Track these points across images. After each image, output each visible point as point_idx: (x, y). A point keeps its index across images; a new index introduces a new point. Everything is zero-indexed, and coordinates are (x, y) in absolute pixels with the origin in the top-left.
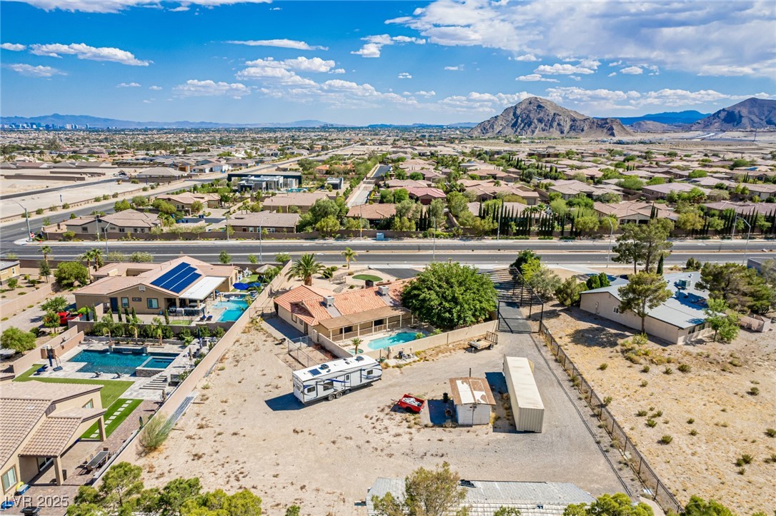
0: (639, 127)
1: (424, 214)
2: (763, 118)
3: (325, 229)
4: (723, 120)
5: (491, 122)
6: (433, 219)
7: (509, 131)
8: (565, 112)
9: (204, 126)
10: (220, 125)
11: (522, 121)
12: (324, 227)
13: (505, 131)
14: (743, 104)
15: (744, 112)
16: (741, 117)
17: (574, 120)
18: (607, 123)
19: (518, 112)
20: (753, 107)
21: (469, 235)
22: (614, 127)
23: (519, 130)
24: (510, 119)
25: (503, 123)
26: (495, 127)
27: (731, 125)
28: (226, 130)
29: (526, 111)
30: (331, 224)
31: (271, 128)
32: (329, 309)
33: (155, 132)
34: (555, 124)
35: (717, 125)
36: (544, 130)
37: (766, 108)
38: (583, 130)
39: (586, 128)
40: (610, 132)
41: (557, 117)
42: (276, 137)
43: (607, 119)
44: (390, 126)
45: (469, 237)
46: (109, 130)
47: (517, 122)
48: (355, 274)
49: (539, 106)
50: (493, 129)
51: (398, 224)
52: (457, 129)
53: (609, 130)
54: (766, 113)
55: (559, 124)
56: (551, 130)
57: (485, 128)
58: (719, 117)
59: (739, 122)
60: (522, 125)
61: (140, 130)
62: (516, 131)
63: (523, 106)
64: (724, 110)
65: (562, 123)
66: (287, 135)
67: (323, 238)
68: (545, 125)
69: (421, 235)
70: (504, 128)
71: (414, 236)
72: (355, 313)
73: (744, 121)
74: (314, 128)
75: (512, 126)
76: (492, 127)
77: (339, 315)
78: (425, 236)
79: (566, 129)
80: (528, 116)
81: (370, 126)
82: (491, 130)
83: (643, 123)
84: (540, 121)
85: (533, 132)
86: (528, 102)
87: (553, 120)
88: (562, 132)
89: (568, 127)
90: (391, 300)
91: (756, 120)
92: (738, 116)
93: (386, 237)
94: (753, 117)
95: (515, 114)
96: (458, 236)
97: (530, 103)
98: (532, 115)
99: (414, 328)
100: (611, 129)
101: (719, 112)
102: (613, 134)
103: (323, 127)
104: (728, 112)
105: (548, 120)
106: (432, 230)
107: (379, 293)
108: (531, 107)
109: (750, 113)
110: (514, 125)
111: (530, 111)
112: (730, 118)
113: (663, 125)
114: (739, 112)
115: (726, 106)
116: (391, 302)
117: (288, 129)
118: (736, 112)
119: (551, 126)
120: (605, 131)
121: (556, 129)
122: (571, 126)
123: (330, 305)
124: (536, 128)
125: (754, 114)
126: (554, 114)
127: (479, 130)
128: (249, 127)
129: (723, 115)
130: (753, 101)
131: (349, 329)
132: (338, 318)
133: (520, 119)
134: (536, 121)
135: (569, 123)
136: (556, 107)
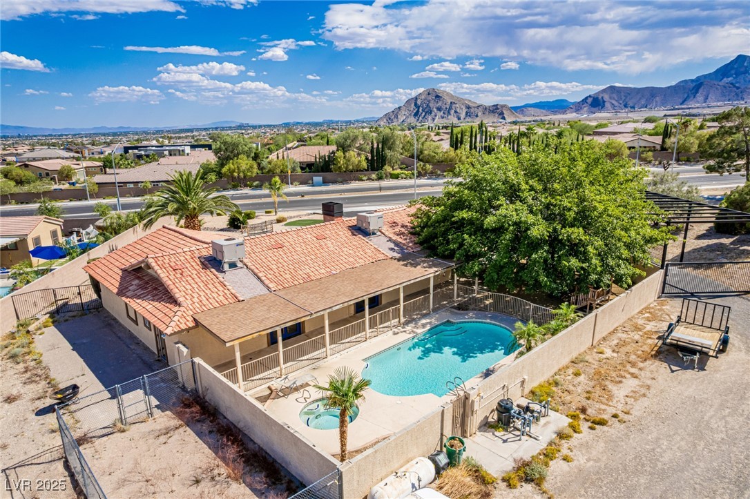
0: (522, 113)
1: (375, 146)
2: (621, 102)
3: (236, 174)
4: (590, 105)
5: (395, 113)
6: (388, 153)
7: (412, 120)
8: (461, 100)
9: (122, 130)
10: (138, 128)
11: (423, 110)
12: (234, 171)
13: (409, 120)
14: (604, 91)
15: (606, 97)
16: (604, 102)
17: (468, 107)
18: (498, 109)
19: (419, 102)
20: (613, 93)
21: (439, 172)
22: (505, 112)
23: (421, 118)
24: (412, 109)
25: (406, 113)
26: (399, 117)
27: (597, 108)
28: (144, 132)
29: (426, 102)
30: (244, 167)
31: (189, 129)
32: (230, 276)
33: (70, 136)
34: (452, 112)
35: (585, 109)
36: (443, 118)
37: (622, 94)
38: (477, 116)
39: (479, 114)
40: (501, 117)
41: (454, 105)
42: (194, 135)
43: (497, 105)
44: (302, 123)
45: (439, 175)
46: (19, 136)
47: (418, 111)
48: (288, 221)
49: (437, 96)
50: (397, 118)
51: (342, 161)
52: (364, 122)
53: (500, 115)
54: (623, 98)
55: (456, 112)
56: (449, 117)
57: (390, 119)
58: (587, 103)
59: (603, 106)
60: (424, 114)
61: (55, 136)
62: (418, 120)
63: (423, 97)
64: (590, 96)
65: (458, 110)
66: (204, 133)
67: (235, 187)
68: (444, 113)
69: (374, 176)
70: (407, 117)
71: (365, 178)
72: (308, 280)
73: (607, 105)
74: (230, 127)
75: (414, 115)
76: (396, 117)
77: (261, 290)
78: (380, 178)
79: (463, 115)
80: (428, 105)
81: (284, 124)
82: (396, 120)
83: (525, 110)
84: (439, 109)
85: (434, 119)
86: (426, 93)
87: (450, 108)
88: (459, 119)
89: (464, 114)
90: (392, 245)
91: (616, 104)
92: (601, 100)
93: (325, 182)
94: (614, 102)
95: (416, 104)
96: (425, 175)
97: (429, 94)
98: (431, 105)
99: (462, 308)
100: (502, 114)
101: (586, 98)
102: (504, 118)
103: (240, 126)
104: (594, 98)
105: (446, 108)
106: (388, 169)
107: (361, 230)
108: (430, 98)
109: (610, 98)
110: (416, 114)
111: (429, 101)
112: (596, 103)
113: (542, 110)
114: (602, 98)
115: (592, 93)
116: (392, 249)
117: (205, 129)
118: (600, 97)
119: (449, 113)
120: (497, 115)
121: (454, 116)
122: (467, 113)
123: (233, 265)
124: (436, 116)
125: (614, 99)
126: (451, 103)
127: (385, 121)
128: (167, 129)
129: (590, 100)
130: (612, 88)
131: (294, 332)
132: (258, 300)
133: (421, 109)
134: (435, 110)
135: (465, 110)
136: (452, 96)
